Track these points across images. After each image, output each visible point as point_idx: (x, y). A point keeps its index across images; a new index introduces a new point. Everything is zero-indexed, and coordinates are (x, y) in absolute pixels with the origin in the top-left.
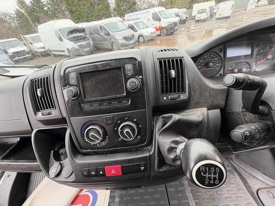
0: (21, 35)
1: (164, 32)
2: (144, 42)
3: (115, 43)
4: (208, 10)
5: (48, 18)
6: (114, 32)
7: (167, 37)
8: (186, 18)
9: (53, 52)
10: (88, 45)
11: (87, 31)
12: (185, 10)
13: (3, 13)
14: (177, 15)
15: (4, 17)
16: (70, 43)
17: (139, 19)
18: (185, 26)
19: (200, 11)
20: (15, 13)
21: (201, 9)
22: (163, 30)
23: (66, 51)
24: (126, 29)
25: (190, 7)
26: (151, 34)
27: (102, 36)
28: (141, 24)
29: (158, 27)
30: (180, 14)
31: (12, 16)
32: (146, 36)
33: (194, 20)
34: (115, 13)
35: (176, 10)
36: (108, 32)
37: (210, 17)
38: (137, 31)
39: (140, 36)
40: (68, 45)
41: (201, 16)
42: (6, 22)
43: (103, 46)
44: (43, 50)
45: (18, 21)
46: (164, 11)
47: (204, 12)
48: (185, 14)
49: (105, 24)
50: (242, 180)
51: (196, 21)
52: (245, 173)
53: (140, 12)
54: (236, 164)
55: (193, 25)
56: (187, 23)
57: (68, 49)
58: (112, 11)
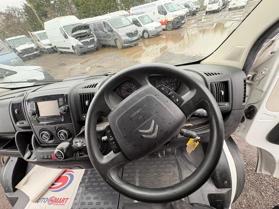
0: (29, 32)
1: (170, 26)
2: (149, 37)
3: (118, 39)
6: (118, 28)
7: (173, 32)
8: (196, 9)
9: (59, 49)
10: (92, 42)
11: (91, 28)
13: (12, 8)
14: (187, 6)
15: (13, 12)
16: (74, 40)
17: (144, 13)
18: (194, 18)
19: (212, 1)
20: (23, 7)
22: (170, 24)
23: (71, 48)
24: (129, 25)
26: (155, 28)
27: (106, 33)
28: (146, 18)
29: (163, 21)
30: (190, 4)
31: (21, 11)
32: (150, 31)
33: (205, 11)
34: (122, 5)
36: (111, 29)
37: (223, 7)
38: (142, 26)
39: (145, 31)
40: (73, 42)
41: (212, 6)
42: (15, 17)
43: (107, 42)
44: (49, 47)
45: (26, 16)
46: (170, 3)
47: (216, 3)
48: (196, 4)
49: (108, 20)
50: (179, 171)
51: (207, 13)
52: (183, 166)
53: (145, 5)
54: (179, 159)
55: (203, 17)
56: (197, 15)
57: (73, 46)
58: (119, 3)
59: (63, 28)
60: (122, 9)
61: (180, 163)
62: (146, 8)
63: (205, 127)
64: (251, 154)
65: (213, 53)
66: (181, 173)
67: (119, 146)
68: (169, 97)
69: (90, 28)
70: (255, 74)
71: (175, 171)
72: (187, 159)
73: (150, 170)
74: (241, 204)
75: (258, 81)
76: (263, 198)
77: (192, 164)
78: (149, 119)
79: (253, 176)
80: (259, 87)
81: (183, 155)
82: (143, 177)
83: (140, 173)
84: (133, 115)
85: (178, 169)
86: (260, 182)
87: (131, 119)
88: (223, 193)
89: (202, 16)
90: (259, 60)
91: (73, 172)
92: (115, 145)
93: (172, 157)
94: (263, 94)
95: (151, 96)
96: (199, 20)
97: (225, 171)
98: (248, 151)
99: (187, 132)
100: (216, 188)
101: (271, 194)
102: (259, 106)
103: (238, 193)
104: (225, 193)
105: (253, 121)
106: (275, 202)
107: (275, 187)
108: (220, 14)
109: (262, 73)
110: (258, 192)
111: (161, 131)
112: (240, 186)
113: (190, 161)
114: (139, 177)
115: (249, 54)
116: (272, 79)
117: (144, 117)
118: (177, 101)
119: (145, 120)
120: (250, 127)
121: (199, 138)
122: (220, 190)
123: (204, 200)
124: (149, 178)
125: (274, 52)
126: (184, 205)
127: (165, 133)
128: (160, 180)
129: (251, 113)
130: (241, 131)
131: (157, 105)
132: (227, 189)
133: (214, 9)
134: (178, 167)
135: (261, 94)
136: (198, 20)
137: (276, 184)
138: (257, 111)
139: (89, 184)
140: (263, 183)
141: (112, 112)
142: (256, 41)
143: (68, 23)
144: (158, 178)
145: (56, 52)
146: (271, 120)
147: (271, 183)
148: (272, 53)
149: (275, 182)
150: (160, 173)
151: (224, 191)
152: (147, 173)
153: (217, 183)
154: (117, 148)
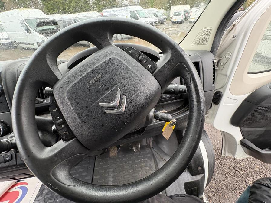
2: (122, 39)
4: (183, 14)
5: (15, 4)
9: (20, 45)
11: (60, 24)
12: (163, 11)
14: (156, 15)
17: (116, 16)
18: (162, 26)
19: (176, 13)
21: (176, 12)
25: (168, 9)
30: (158, 14)
33: (171, 22)
34: (95, 7)
35: (154, 10)
37: (185, 20)
40: (38, 37)
41: (177, 18)
44: (7, 41)
46: (141, 10)
47: (179, 15)
48: (163, 15)
49: (79, 18)
50: (155, 164)
51: (173, 23)
52: (158, 158)
53: (118, 9)
54: (155, 151)
55: (170, 26)
56: (165, 24)
57: (37, 43)
58: (91, 4)
59: (24, 21)
60: (95, 10)
61: (156, 155)
62: (119, 12)
63: (179, 113)
64: (215, 141)
65: (182, 41)
66: (157, 166)
67: (71, 131)
68: (140, 61)
69: (58, 24)
70: (220, 60)
71: (151, 165)
72: (162, 150)
73: (125, 167)
74: (211, 188)
75: (223, 66)
76: (227, 179)
77: (167, 155)
78: (113, 87)
79: (219, 161)
80: (223, 72)
81: (159, 147)
82: (118, 177)
83: (113, 172)
84: (90, 83)
85: (154, 162)
86: (224, 165)
87: (87, 89)
88: (198, 179)
89: (168, 25)
90: (223, 45)
91: (27, 184)
92: (65, 129)
93: (148, 150)
94: (227, 78)
95: (115, 58)
96: (167, 28)
97: (198, 157)
98: (213, 139)
99: (162, 115)
100: (191, 176)
101: (233, 174)
102: (224, 91)
103: (210, 177)
104: (200, 179)
105: (219, 106)
106: (237, 181)
107: (235, 168)
108: (183, 25)
109: (226, 57)
110: (223, 174)
111: (130, 103)
112: (211, 170)
113: (166, 152)
114: (113, 177)
115: (216, 35)
116: (234, 63)
117: (106, 86)
118: (150, 67)
119: (107, 89)
120: (217, 112)
121: (175, 120)
122: (194, 177)
123: (181, 190)
124: (124, 177)
125: (235, 36)
126: (163, 200)
127: (136, 106)
128: (135, 176)
129: (217, 98)
130: (210, 117)
131: (124, 69)
132: (201, 175)
133: (178, 21)
134: (154, 160)
135: (226, 79)
136: (165, 29)
137: (235, 164)
138: (222, 96)
139: (49, 196)
140: (226, 165)
141: (59, 81)
142: (221, 21)
143: (31, 16)
144: (134, 175)
145: (17, 47)
146: (233, 104)
147: (232, 165)
148: (233, 37)
149: (235, 163)
150: (136, 169)
151: (198, 178)
152: (121, 171)
153: (192, 170)
154: (68, 133)
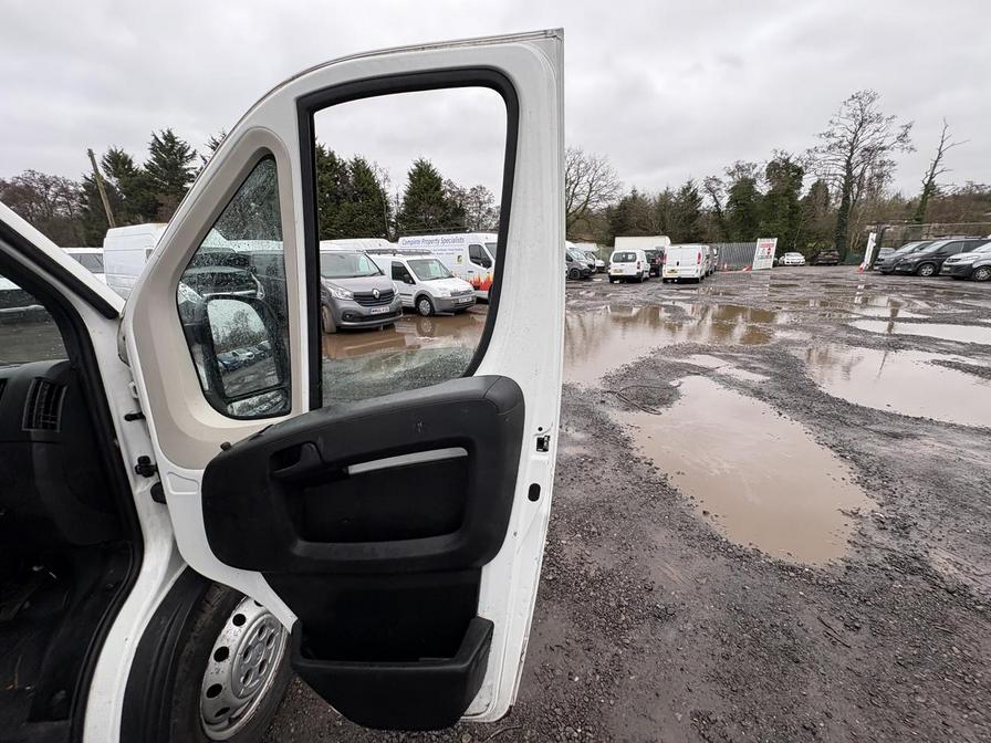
3: (327, 307)
4: (642, 258)
8: (589, 268)
13: (42, 177)
15: (42, 186)
17: (428, 253)
20: (84, 181)
24: (372, 275)
26: (453, 294)
28: (433, 266)
29: (482, 281)
31: (71, 188)
32: (438, 299)
38: (414, 283)
39: (421, 297)
41: (623, 268)
42: (43, 199)
45: (85, 202)
51: (612, 279)
62: (439, 244)
